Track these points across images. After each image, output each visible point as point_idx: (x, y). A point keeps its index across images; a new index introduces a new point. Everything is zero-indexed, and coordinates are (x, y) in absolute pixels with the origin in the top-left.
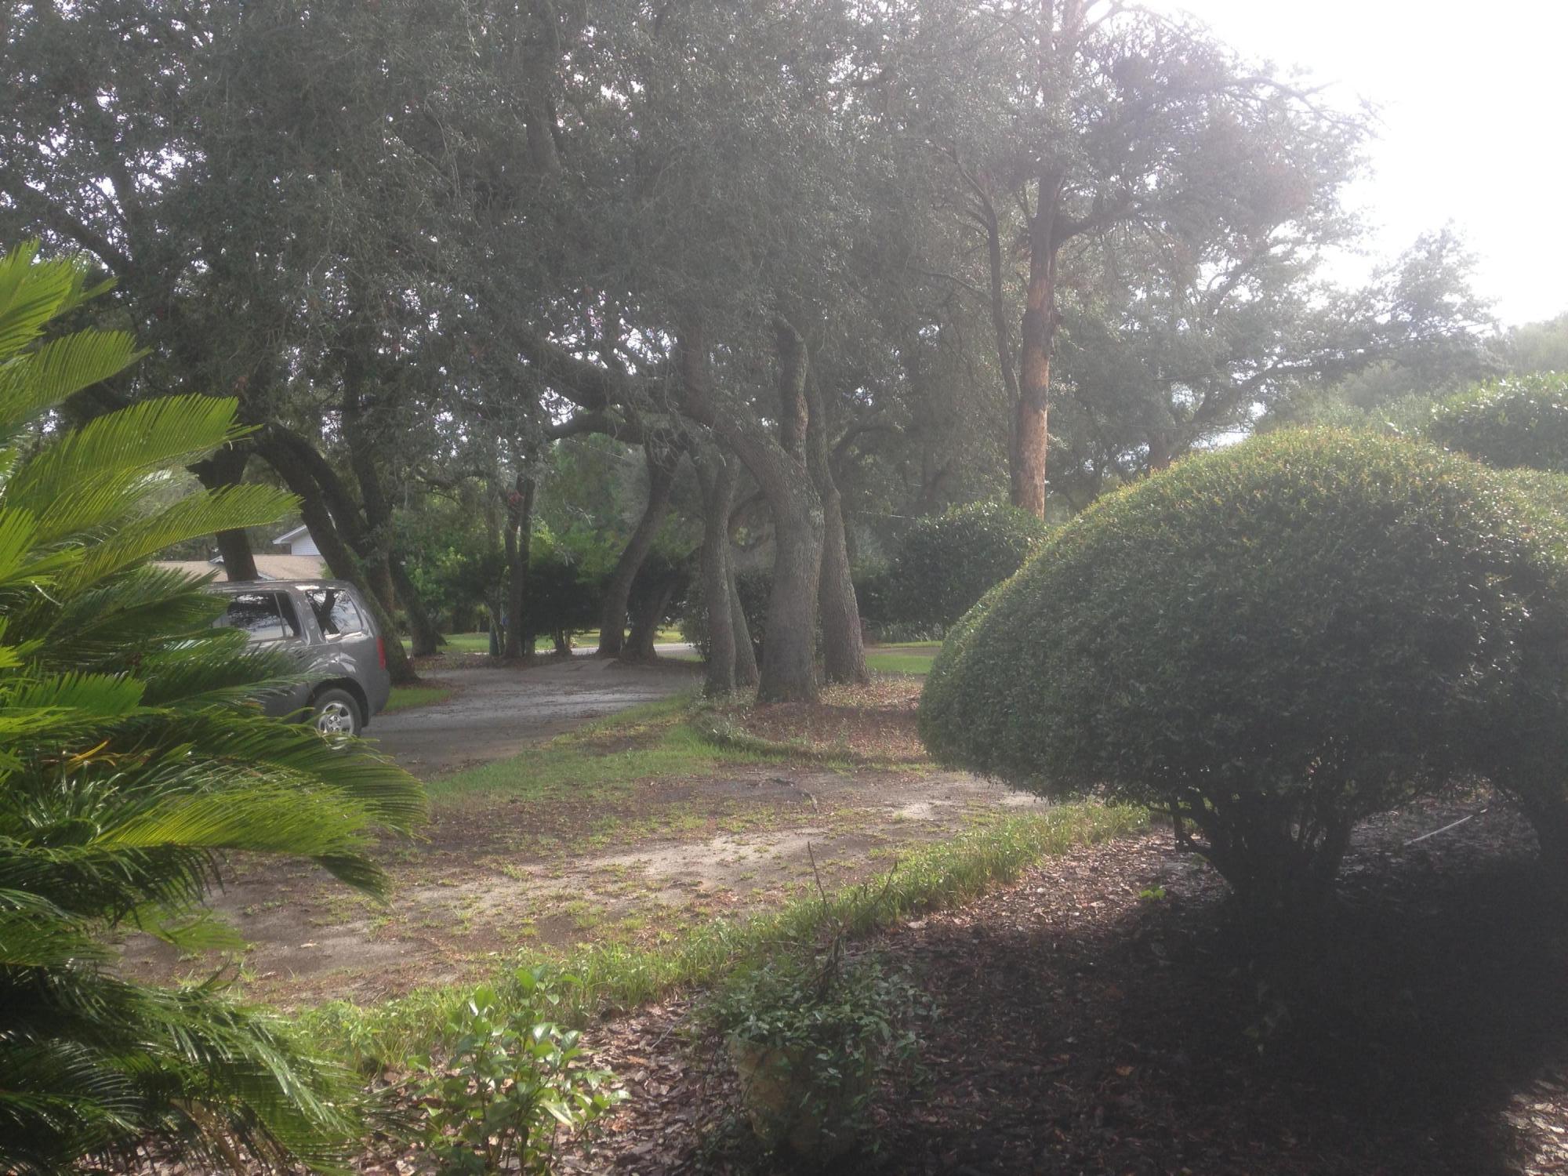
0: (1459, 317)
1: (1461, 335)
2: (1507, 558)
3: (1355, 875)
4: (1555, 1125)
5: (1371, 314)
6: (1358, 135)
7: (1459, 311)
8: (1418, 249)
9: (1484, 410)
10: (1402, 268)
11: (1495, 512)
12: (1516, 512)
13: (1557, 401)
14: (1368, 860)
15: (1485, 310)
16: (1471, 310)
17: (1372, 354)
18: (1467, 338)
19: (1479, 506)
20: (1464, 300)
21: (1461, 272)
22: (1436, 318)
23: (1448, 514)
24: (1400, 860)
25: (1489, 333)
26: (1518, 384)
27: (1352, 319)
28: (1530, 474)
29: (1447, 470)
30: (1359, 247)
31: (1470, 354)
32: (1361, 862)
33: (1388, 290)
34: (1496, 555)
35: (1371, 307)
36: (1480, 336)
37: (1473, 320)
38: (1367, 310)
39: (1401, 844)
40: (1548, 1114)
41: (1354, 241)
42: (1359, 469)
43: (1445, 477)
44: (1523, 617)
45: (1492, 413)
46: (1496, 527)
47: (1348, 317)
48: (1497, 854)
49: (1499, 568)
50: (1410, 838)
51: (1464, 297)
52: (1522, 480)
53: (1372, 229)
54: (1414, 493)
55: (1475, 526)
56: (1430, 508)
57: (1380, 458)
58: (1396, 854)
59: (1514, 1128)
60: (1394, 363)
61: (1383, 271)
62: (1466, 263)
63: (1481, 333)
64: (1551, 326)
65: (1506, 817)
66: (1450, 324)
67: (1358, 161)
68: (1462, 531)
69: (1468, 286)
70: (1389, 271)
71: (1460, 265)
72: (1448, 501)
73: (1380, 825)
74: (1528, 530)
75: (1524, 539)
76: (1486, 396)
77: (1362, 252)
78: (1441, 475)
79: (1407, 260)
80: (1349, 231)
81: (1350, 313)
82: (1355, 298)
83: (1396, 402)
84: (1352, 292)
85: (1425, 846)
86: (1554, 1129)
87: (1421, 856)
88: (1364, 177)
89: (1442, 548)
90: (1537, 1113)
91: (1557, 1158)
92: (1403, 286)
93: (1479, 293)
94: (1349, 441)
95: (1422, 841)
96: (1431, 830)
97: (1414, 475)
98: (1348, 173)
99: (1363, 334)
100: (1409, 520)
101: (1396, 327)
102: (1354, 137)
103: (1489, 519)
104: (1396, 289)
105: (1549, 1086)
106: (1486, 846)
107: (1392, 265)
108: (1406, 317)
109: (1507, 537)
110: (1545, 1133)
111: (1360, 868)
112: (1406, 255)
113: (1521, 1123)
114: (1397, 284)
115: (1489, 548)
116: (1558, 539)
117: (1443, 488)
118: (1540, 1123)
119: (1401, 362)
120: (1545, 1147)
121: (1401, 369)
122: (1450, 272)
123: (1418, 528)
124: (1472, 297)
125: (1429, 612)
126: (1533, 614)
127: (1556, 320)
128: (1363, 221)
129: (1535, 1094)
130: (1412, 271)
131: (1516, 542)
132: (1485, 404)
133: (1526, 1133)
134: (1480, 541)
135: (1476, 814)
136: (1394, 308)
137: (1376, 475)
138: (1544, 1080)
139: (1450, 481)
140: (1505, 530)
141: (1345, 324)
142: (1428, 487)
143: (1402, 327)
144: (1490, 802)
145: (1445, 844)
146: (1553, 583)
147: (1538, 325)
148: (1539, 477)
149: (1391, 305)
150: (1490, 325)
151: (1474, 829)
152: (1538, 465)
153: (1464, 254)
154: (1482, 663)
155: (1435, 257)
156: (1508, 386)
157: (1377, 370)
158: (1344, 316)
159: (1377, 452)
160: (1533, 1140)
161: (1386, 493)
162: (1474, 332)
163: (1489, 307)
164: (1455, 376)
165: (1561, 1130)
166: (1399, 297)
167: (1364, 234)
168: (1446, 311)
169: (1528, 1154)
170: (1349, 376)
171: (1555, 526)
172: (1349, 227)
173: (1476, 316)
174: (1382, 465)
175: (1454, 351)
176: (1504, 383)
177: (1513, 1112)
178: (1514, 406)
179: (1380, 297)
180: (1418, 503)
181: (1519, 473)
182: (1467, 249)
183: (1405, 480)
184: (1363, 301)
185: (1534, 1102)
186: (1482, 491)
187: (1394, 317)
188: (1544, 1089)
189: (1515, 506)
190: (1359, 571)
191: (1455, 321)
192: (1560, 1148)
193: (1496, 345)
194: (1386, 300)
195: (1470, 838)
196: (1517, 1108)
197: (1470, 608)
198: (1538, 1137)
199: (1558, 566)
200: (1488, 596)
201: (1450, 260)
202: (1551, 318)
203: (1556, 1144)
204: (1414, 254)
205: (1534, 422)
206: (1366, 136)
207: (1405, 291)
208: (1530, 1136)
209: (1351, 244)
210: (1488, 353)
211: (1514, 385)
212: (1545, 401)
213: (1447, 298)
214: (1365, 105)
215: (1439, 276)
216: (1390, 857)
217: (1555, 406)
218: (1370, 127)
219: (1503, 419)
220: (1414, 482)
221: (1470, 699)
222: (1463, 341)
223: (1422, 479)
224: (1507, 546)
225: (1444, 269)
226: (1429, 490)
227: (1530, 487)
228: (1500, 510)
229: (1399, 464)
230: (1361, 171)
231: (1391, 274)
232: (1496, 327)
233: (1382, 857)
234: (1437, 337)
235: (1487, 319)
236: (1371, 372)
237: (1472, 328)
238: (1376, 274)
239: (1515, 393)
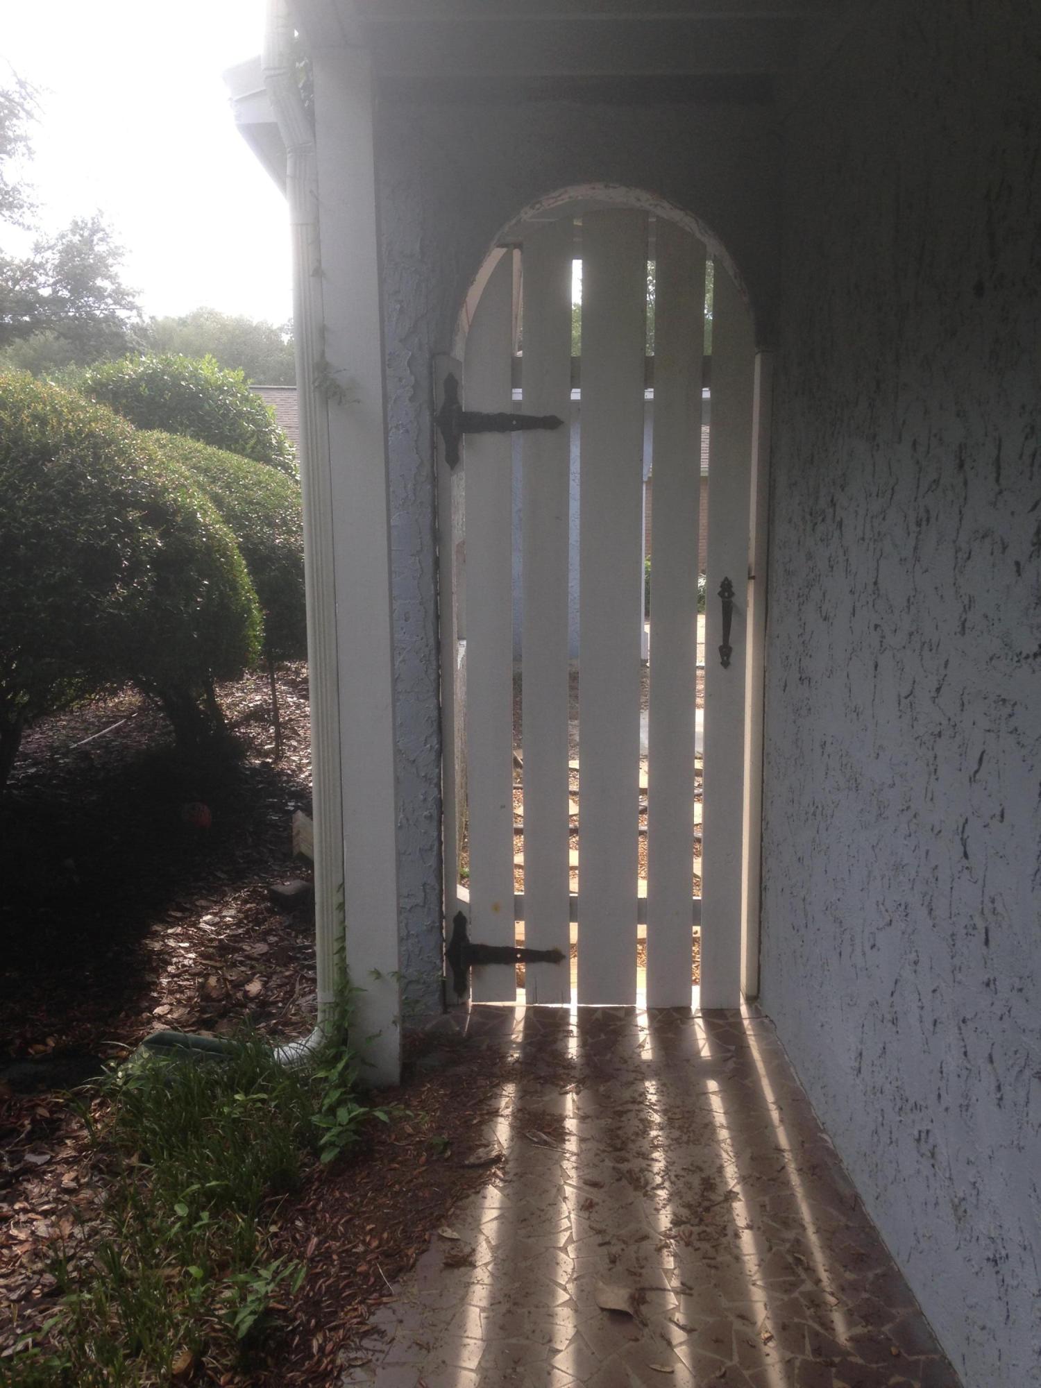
0: (109, 301)
1: (111, 318)
2: (143, 497)
3: (30, 777)
4: (182, 942)
5: (34, 285)
6: (16, 112)
7: (110, 296)
8: (74, 233)
9: (129, 380)
10: (60, 247)
11: (134, 459)
12: (151, 460)
13: (184, 379)
14: (41, 763)
15: (130, 299)
16: (120, 296)
17: (37, 324)
18: (116, 320)
19: (121, 452)
20: (114, 287)
21: (110, 261)
22: (91, 299)
23: (97, 456)
24: (67, 760)
25: (135, 320)
26: (154, 361)
27: (17, 288)
28: (165, 435)
29: (95, 419)
30: (21, 220)
31: (120, 336)
32: (34, 765)
33: (49, 266)
34: (135, 494)
35: (34, 279)
36: (127, 321)
37: (121, 305)
38: (31, 281)
39: (68, 747)
40: (177, 935)
41: (16, 214)
42: (20, 410)
43: (93, 425)
44: (157, 546)
45: (135, 384)
46: (135, 471)
47: (14, 285)
48: (145, 747)
49: (137, 505)
50: (75, 742)
51: (113, 284)
52: (158, 440)
53: (32, 205)
54: (68, 436)
55: (118, 468)
56: (83, 450)
57: (38, 402)
58: (65, 755)
59: (153, 951)
60: (56, 334)
61: (43, 247)
62: (114, 253)
63: (129, 318)
64: (183, 322)
65: (152, 718)
66: (103, 306)
67: (17, 139)
68: (108, 472)
69: (116, 274)
70: (49, 248)
71: (109, 254)
72: (95, 446)
73: (51, 734)
74: (160, 476)
75: (157, 483)
76: (130, 369)
77: (24, 225)
78: (89, 422)
79: (64, 241)
80: (11, 203)
81: (16, 282)
82: (20, 268)
83: (59, 370)
84: (17, 262)
85: (88, 747)
86: (182, 945)
87: (83, 754)
88: (23, 155)
89: (91, 486)
90: (169, 936)
91: (184, 966)
92: (61, 265)
93: (126, 282)
94: (10, 385)
95: (86, 744)
96: (93, 734)
97: (67, 421)
98: (9, 147)
99: (28, 303)
100: (64, 459)
101: (55, 301)
102: (13, 114)
103: (129, 463)
104: (56, 266)
105: (179, 915)
106: (136, 742)
107: (52, 242)
108: (65, 293)
109: (143, 479)
110: (174, 949)
111: (33, 770)
112: (63, 236)
113: (157, 946)
114: (56, 262)
115: (129, 488)
116: (183, 485)
117: (91, 434)
118: (172, 943)
119: (62, 335)
120: (175, 960)
121: (62, 341)
122: (101, 259)
123: (71, 467)
124: (119, 284)
125: (81, 539)
126: (165, 544)
127: (187, 318)
128: (24, 196)
129: (168, 922)
130: (69, 252)
131: (151, 485)
132: (129, 375)
133: (161, 952)
134: (122, 482)
135: (129, 718)
136: (55, 284)
137: (36, 417)
138: (175, 910)
139: (97, 428)
140: (141, 474)
141: (12, 290)
142: (80, 432)
143: (62, 302)
144: (139, 708)
145: (104, 744)
146: (179, 519)
147: (173, 320)
148: (171, 439)
149: (51, 281)
150: (135, 312)
151: (126, 730)
152: (171, 429)
153: (112, 246)
154: (126, 584)
155: (88, 243)
156: (148, 362)
157: (42, 338)
158: (10, 283)
159: (36, 397)
160: (166, 957)
161: (43, 433)
162: (123, 317)
163: (134, 296)
164: (107, 353)
165: (186, 945)
166: (58, 273)
167: (25, 209)
168: (99, 294)
169: (162, 967)
170: (17, 340)
171: (181, 475)
172: (11, 199)
173: (123, 302)
174: (39, 408)
175: (107, 331)
176: (143, 359)
177: (152, 939)
178: (152, 379)
179: (42, 271)
180: (72, 445)
181: (156, 434)
182: (116, 241)
183: (60, 424)
184: (28, 271)
185: (167, 928)
186: (124, 439)
187: (55, 292)
188: (176, 917)
189: (150, 455)
190: (22, 501)
191: (106, 304)
192: (185, 958)
193: (140, 331)
194: (47, 275)
195: (124, 737)
196: (154, 935)
197: (115, 537)
198: (169, 954)
199: (183, 507)
200: (130, 528)
201: (100, 248)
202: (183, 315)
203: (182, 956)
204: (70, 237)
205: (168, 395)
206: (22, 114)
207: (63, 270)
208: (164, 953)
209: (14, 216)
210: (135, 337)
211: (152, 362)
212: (176, 378)
213: (99, 282)
214: (22, 84)
215: (91, 261)
216: (60, 758)
217: (183, 383)
218: (27, 107)
219: (144, 390)
220: (67, 426)
221: (116, 612)
222: (114, 323)
223: (74, 424)
224: (144, 488)
225: (96, 255)
226: (80, 434)
227: (164, 446)
228: (139, 457)
229: (54, 410)
230: (20, 147)
231: (50, 251)
232: (140, 316)
233: (52, 759)
234: (92, 317)
235: (131, 307)
236: (39, 339)
237: (122, 313)
238: (38, 249)
239: (153, 369)
